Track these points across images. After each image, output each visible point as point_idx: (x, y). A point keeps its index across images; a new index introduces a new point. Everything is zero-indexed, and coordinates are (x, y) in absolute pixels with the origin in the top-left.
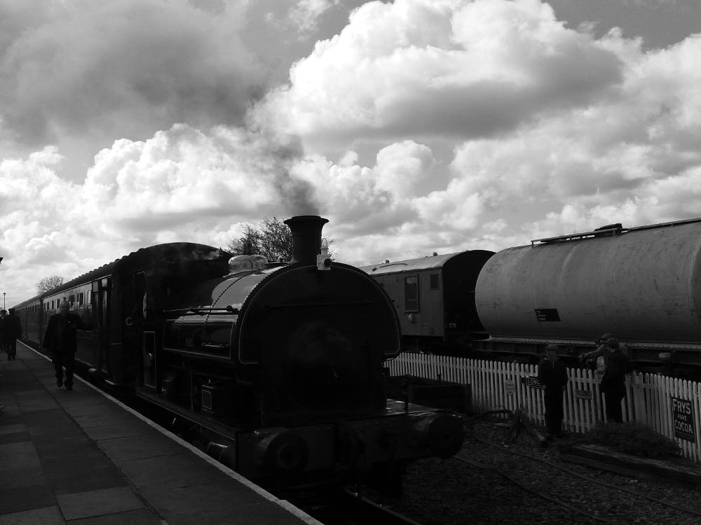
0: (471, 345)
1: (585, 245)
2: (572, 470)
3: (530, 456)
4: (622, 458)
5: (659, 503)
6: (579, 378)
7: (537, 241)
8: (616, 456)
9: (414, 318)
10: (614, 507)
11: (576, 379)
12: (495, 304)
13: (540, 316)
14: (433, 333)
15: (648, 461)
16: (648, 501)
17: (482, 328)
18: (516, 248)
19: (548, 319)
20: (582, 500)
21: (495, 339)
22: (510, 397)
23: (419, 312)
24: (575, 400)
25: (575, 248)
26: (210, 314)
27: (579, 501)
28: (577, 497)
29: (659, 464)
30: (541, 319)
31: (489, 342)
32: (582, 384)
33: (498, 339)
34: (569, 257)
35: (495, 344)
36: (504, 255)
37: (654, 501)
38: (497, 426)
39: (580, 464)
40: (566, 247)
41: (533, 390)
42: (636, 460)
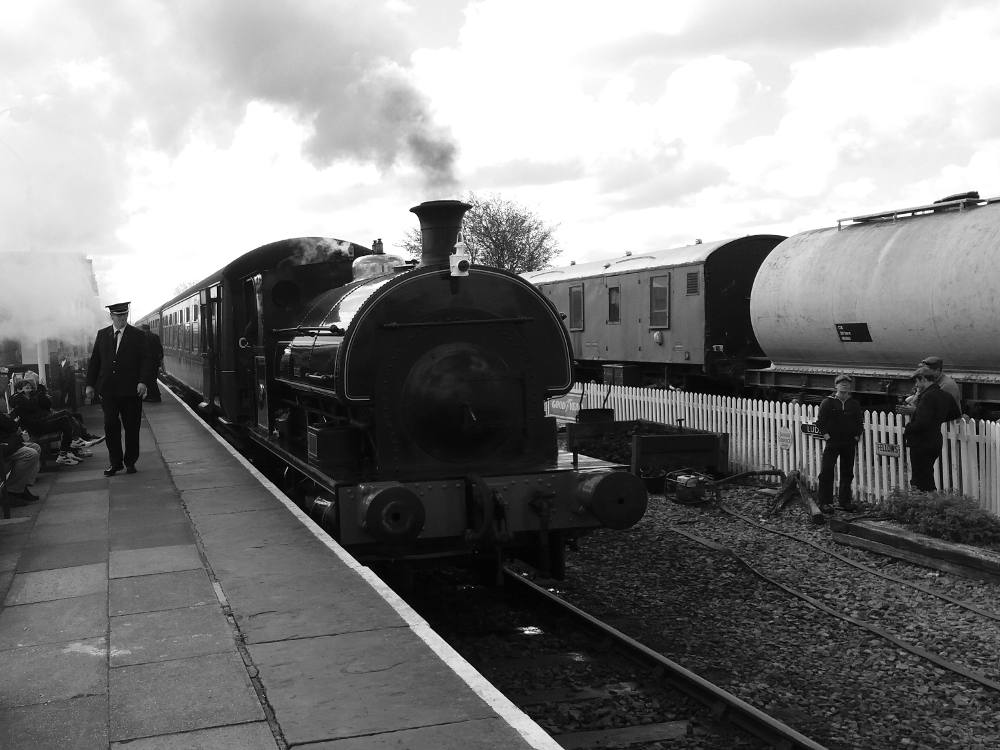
0: (743, 377)
1: (916, 225)
2: (846, 555)
3: (791, 534)
4: (919, 541)
5: (956, 605)
6: (882, 427)
7: (846, 220)
8: (912, 537)
9: (662, 337)
10: (886, 608)
11: (878, 428)
12: (779, 316)
13: (842, 333)
14: (688, 359)
15: (958, 547)
16: (940, 603)
17: (760, 352)
18: (816, 231)
19: (854, 339)
20: (840, 596)
21: (779, 367)
22: (785, 452)
23: (669, 328)
24: (876, 457)
25: (900, 230)
26: (318, 335)
27: (836, 597)
28: (837, 591)
29: (972, 551)
30: (843, 338)
31: (770, 373)
32: (887, 434)
33: (783, 368)
34: (889, 245)
35: (778, 375)
36: (796, 243)
37: (948, 602)
38: (761, 493)
39: (860, 548)
40: (887, 228)
41: (817, 442)
42: (939, 544)
